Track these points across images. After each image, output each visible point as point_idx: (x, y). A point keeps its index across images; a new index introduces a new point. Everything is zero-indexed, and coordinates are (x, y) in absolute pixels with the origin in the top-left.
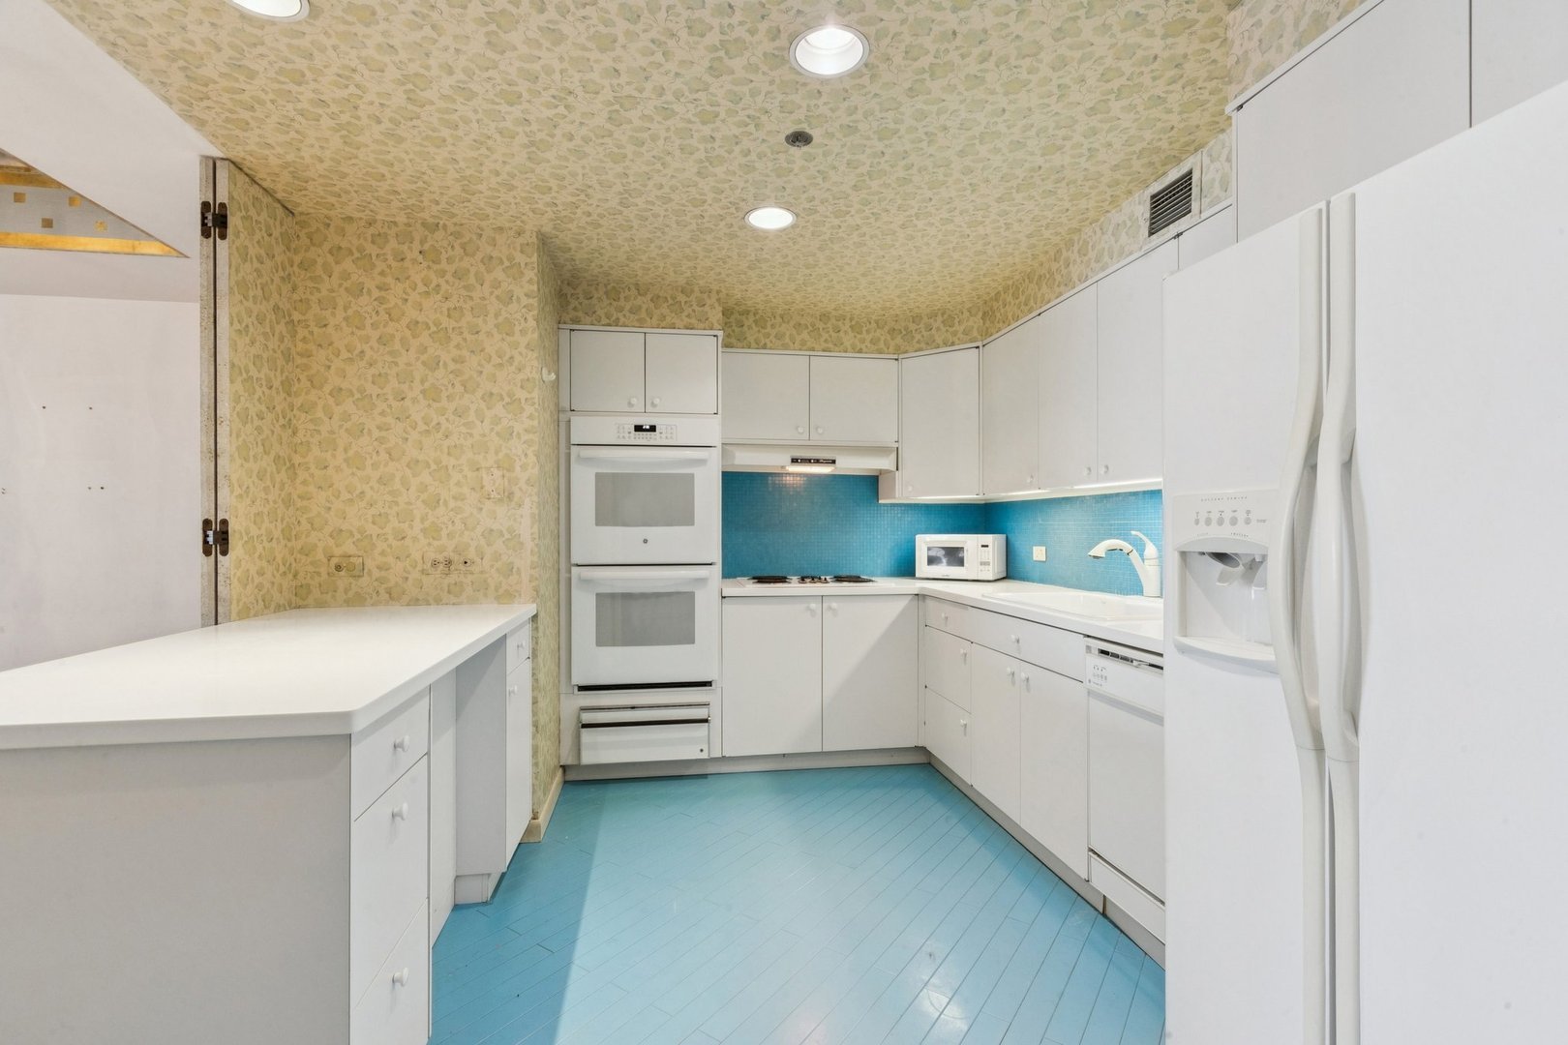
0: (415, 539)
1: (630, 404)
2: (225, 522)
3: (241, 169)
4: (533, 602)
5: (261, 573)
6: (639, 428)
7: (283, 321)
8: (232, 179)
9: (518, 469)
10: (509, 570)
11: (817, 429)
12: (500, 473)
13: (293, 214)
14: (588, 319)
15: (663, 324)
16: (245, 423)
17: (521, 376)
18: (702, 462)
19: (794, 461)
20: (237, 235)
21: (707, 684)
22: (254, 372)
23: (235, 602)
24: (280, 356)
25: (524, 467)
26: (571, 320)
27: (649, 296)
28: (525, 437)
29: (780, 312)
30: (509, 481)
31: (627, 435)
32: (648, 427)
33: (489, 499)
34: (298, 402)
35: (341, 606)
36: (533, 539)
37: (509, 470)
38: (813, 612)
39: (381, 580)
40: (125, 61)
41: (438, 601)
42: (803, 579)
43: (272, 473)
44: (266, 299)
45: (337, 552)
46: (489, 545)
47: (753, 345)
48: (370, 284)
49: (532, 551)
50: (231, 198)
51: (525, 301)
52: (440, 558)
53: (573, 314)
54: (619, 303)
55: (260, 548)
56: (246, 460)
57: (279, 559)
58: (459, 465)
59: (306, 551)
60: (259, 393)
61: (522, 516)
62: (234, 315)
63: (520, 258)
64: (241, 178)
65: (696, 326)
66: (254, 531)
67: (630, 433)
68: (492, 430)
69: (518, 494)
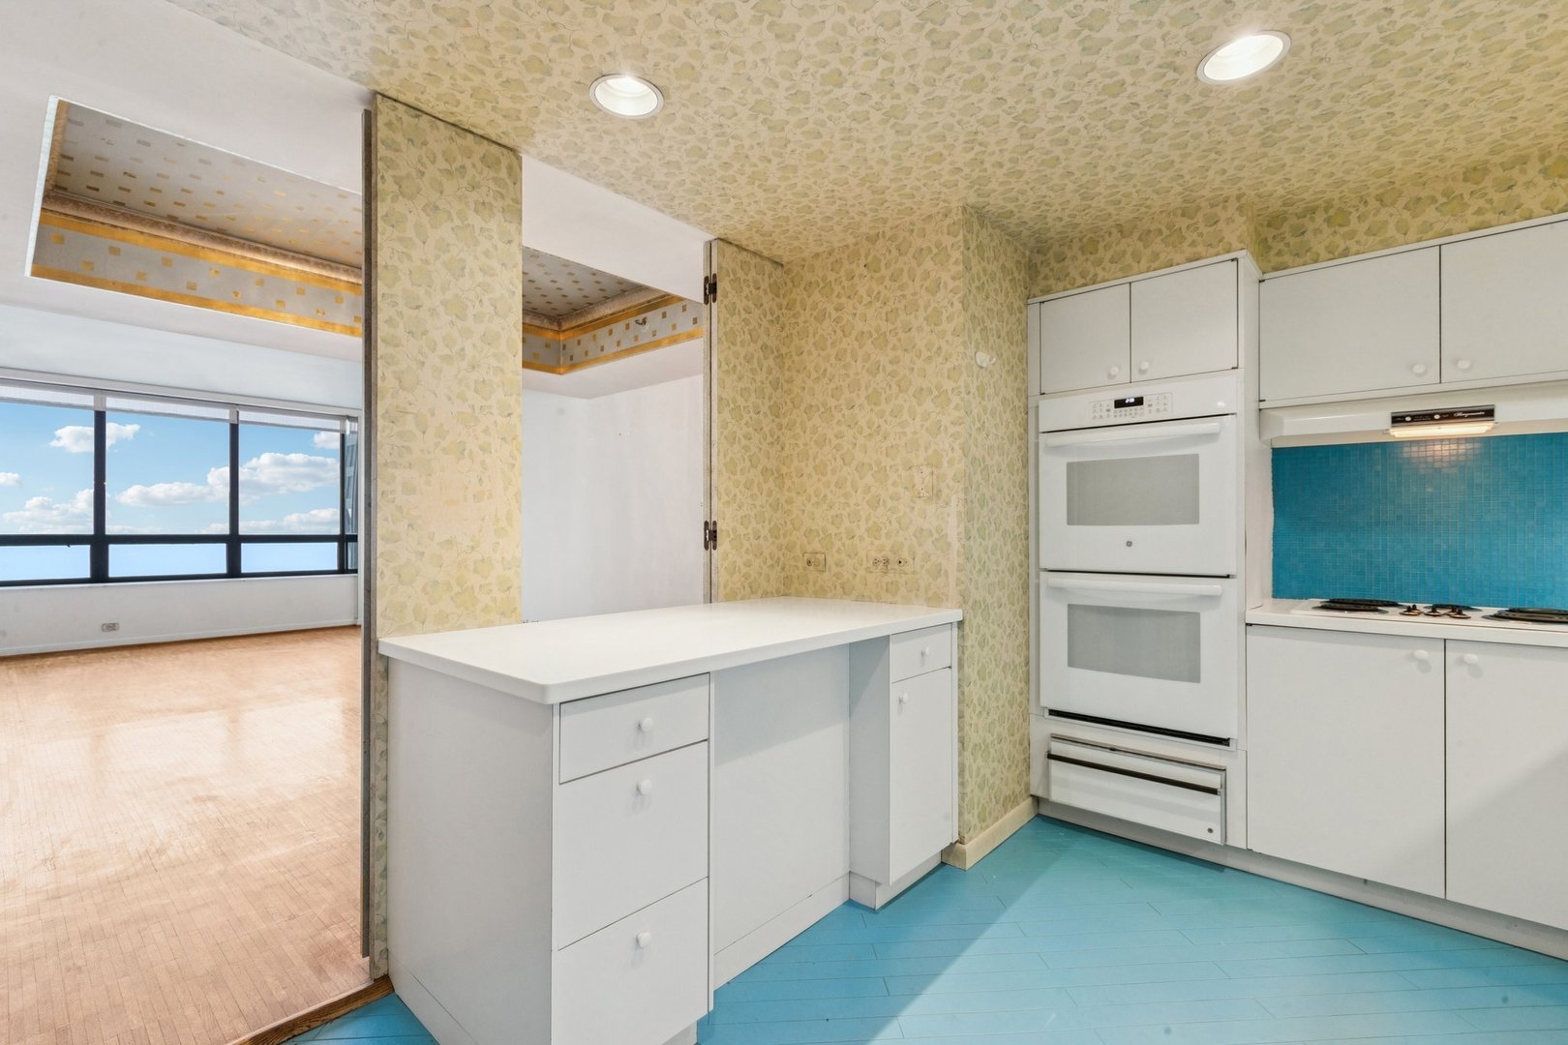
0: (861, 539)
1: (1110, 376)
2: (715, 523)
3: (730, 243)
4: (959, 607)
5: (748, 564)
6: (1120, 404)
7: (772, 356)
8: (721, 253)
9: (945, 464)
10: (938, 572)
11: (1455, 362)
12: (930, 470)
13: (782, 265)
14: (1061, 285)
15: (1157, 264)
16: (732, 444)
17: (949, 365)
18: (1210, 437)
19: (1398, 420)
20: (726, 296)
21: (1224, 742)
22: (741, 402)
23: (722, 587)
24: (768, 385)
25: (951, 463)
26: (1041, 291)
27: (1136, 235)
28: (952, 430)
29: (1373, 191)
30: (937, 478)
31: (1105, 414)
32: (1132, 400)
33: (920, 497)
34: (785, 421)
35: (811, 597)
36: (959, 540)
37: (937, 467)
38: (1424, 666)
39: (838, 576)
40: (625, 193)
41: (879, 599)
42: (1434, 611)
43: (759, 483)
44: (754, 340)
45: (809, 549)
46: (920, 545)
47: (1323, 254)
48: (830, 308)
49: (958, 551)
50: (720, 267)
51: (951, 284)
52: (880, 556)
53: (1043, 283)
54: (1098, 255)
55: (746, 544)
56: (734, 473)
57: (766, 553)
58: (895, 466)
59: (790, 548)
60: (746, 417)
61: (949, 515)
62: (722, 360)
63: (947, 241)
64: (729, 250)
65: (1204, 254)
66: (741, 530)
67: (1108, 411)
68: (922, 426)
69: (945, 491)
